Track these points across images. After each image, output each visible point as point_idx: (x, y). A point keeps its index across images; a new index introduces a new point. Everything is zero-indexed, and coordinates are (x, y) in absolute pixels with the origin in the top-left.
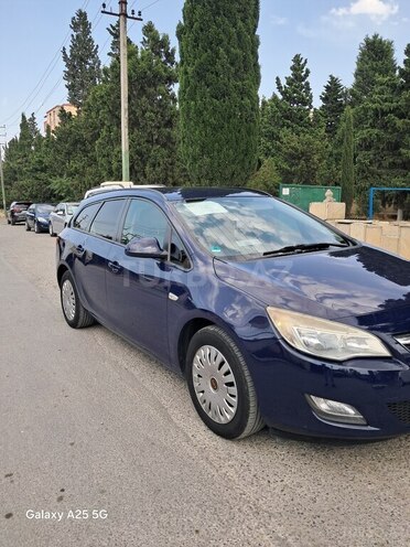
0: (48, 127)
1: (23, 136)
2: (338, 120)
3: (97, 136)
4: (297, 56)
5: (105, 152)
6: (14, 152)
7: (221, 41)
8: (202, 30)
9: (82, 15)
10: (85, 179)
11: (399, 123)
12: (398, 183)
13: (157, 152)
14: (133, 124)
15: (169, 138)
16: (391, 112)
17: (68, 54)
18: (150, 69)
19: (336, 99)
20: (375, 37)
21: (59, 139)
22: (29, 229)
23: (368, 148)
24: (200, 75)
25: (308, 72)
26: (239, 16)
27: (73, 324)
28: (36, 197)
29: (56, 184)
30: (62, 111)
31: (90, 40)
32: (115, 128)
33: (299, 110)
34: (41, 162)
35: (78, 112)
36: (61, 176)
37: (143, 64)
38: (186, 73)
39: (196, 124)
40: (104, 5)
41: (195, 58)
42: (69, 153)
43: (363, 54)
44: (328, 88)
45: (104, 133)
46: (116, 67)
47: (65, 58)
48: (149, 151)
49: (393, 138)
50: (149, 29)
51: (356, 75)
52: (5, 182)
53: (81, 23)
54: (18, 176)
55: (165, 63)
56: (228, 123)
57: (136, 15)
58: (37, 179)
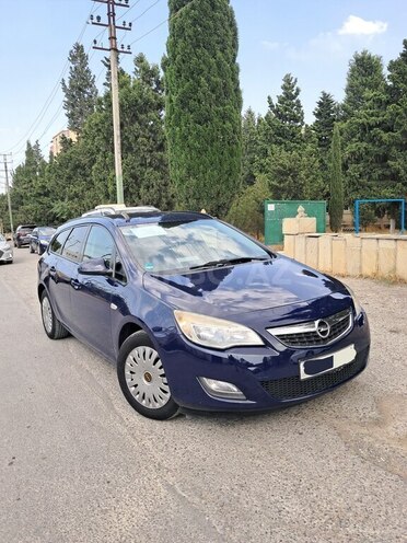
0: (51, 153)
1: (28, 163)
2: (331, 134)
3: (94, 161)
4: (288, 76)
5: (101, 176)
6: (20, 178)
7: (202, 71)
8: (184, 62)
9: (79, 48)
10: (84, 202)
11: (385, 136)
12: (387, 194)
13: (150, 174)
14: (126, 149)
15: (161, 161)
16: (377, 126)
17: (67, 84)
18: (141, 97)
19: (329, 114)
20: (364, 53)
21: (60, 165)
22: (33, 252)
23: (357, 161)
24: (183, 103)
25: (298, 90)
26: (218, 47)
27: (51, 336)
28: (40, 220)
29: (57, 208)
30: (63, 137)
31: (87, 71)
32: (110, 154)
33: (291, 127)
34: (44, 187)
35: (78, 138)
36: (63, 199)
37: (135, 93)
38: (171, 101)
39: (182, 148)
40: (95, 42)
41: (178, 87)
42: (70, 178)
43: (353, 70)
44: (320, 104)
45: (100, 158)
46: (108, 96)
47: (65, 89)
48: (142, 173)
49: (381, 151)
50: (140, 60)
51: (347, 91)
52: (12, 208)
53: (78, 55)
54: (24, 200)
55: (156, 90)
56: (212, 146)
57: (126, 49)
58: (41, 203)
